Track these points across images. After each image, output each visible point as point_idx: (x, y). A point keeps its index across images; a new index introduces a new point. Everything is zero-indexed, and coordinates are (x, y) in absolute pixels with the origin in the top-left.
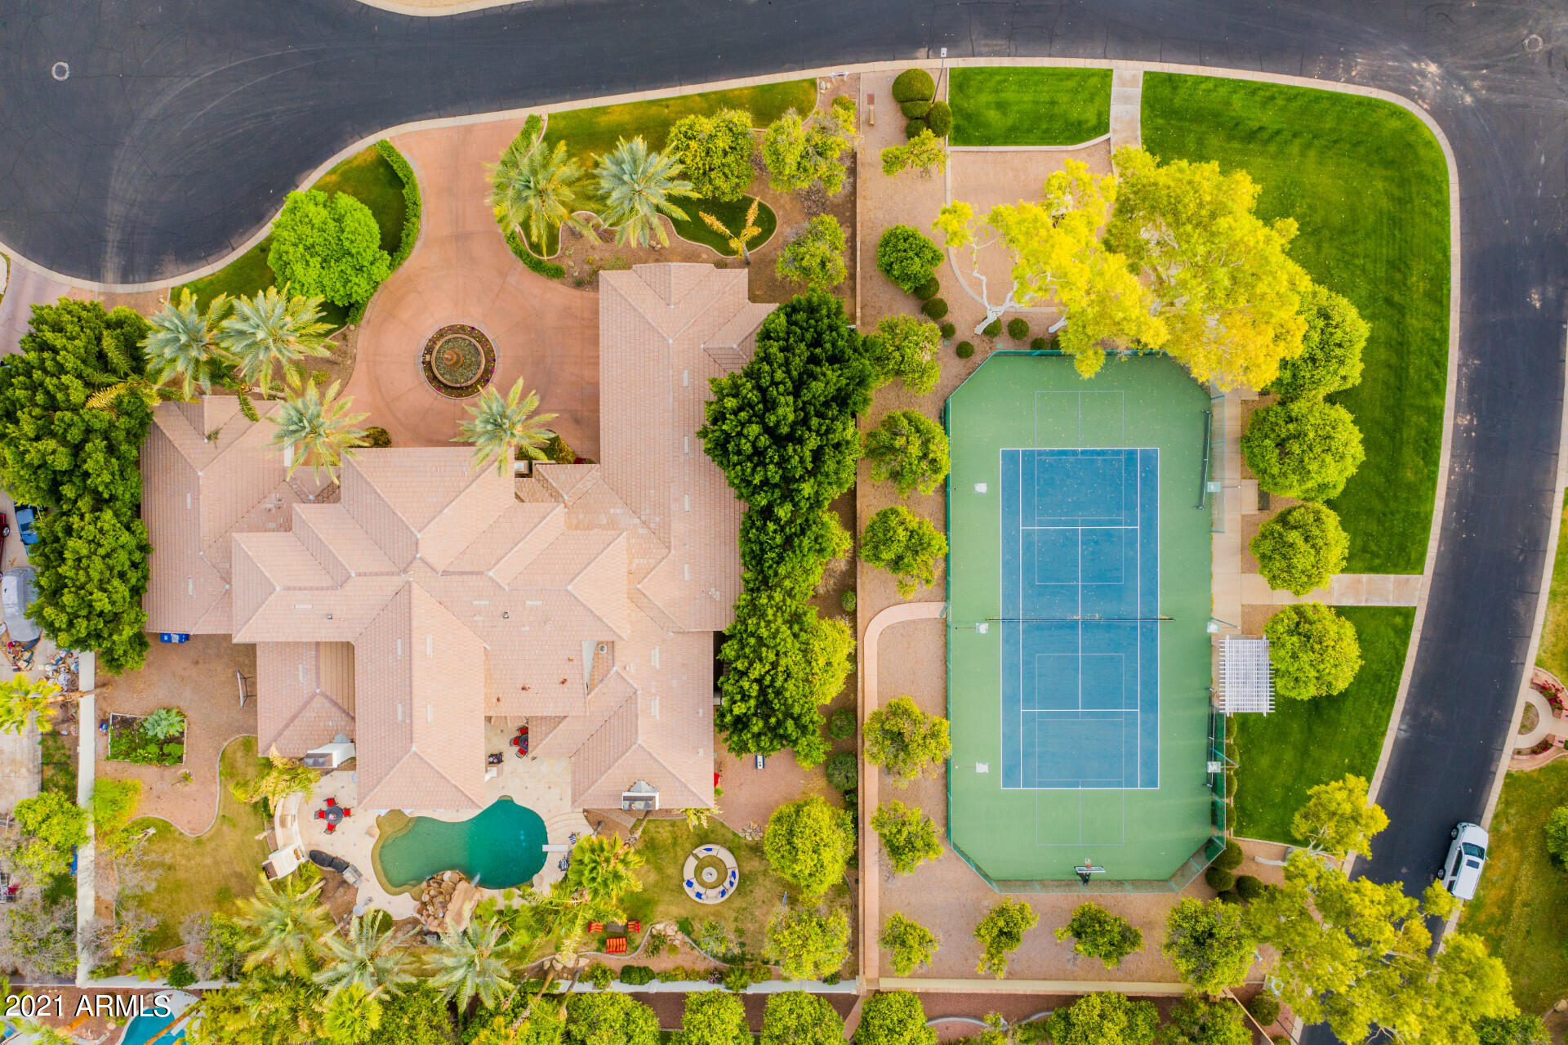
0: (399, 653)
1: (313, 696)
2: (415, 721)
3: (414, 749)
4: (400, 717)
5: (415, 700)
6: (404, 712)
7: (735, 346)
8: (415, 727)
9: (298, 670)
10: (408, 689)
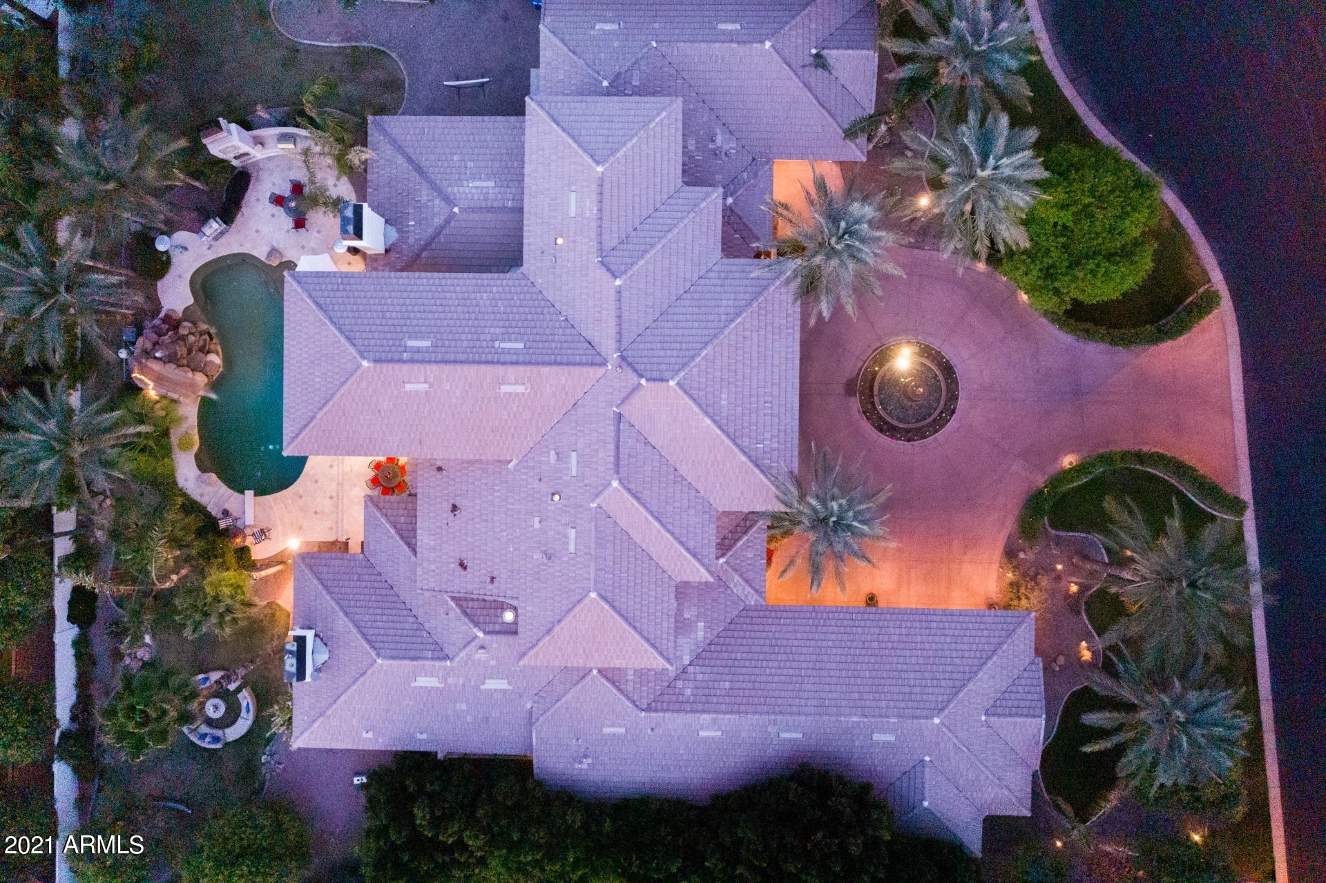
0: (503, 345)
1: (449, 201)
2: (405, 367)
3: (365, 363)
4: (411, 343)
5: (434, 367)
6: (418, 350)
7: (926, 804)
8: (397, 366)
9: (488, 178)
10: (452, 357)
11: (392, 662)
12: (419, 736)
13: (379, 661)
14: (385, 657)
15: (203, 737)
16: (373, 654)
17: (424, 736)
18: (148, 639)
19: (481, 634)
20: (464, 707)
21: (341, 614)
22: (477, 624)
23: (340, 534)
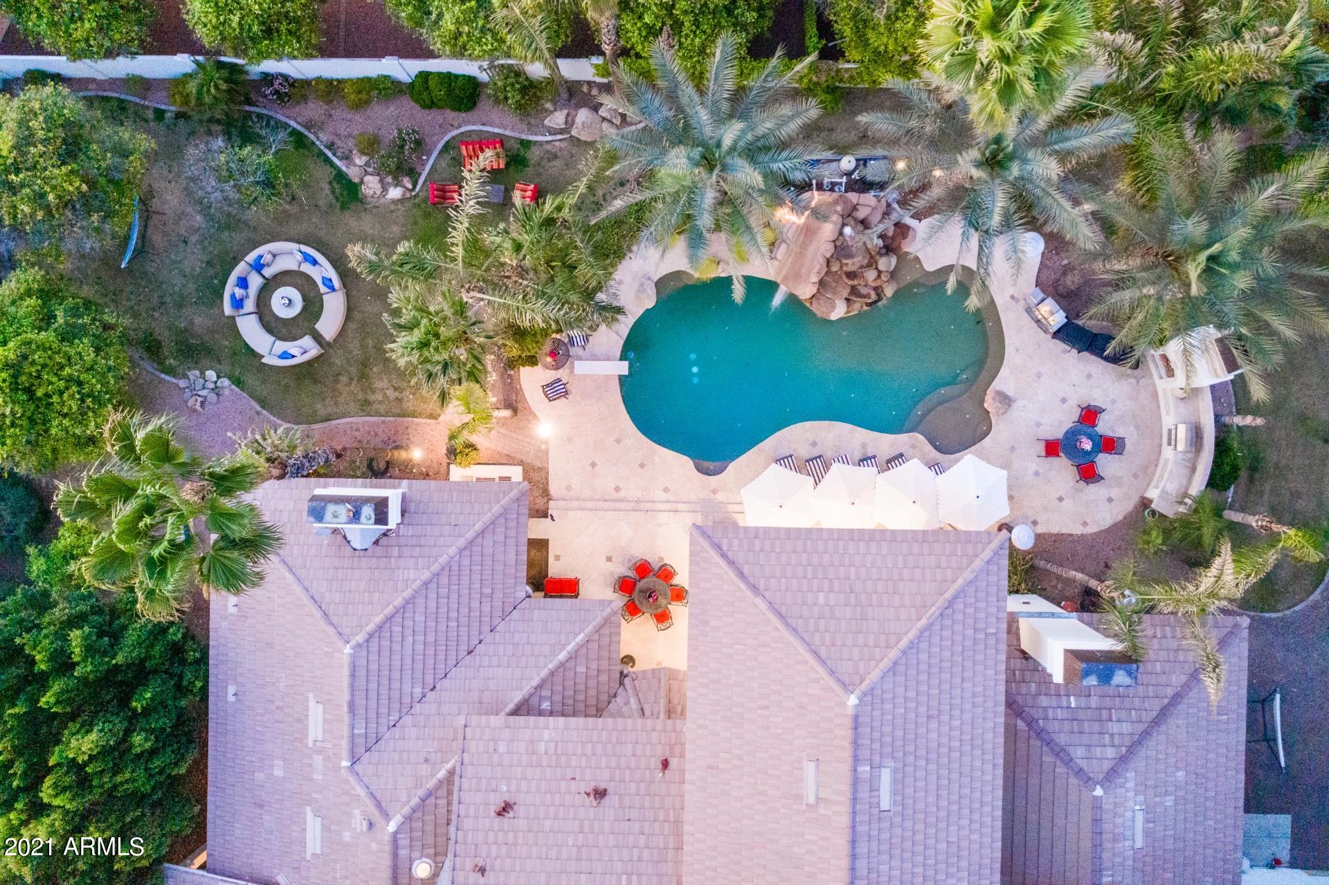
1: (1111, 776)
2: (844, 768)
3: (853, 700)
4: (886, 776)
5: (844, 820)
6: (874, 789)
8: (847, 754)
11: (346, 672)
12: (232, 689)
13: (348, 650)
14: (354, 657)
15: (243, 283)
16: (360, 638)
17: (231, 698)
18: (395, 193)
19: (392, 827)
20: (278, 772)
21: (426, 575)
22: (409, 819)
23: (561, 503)
